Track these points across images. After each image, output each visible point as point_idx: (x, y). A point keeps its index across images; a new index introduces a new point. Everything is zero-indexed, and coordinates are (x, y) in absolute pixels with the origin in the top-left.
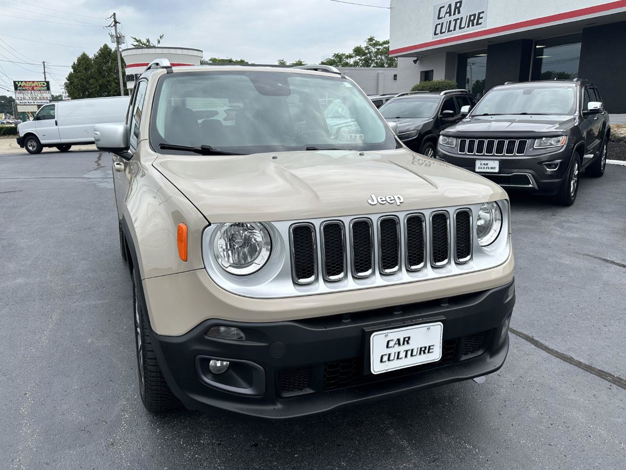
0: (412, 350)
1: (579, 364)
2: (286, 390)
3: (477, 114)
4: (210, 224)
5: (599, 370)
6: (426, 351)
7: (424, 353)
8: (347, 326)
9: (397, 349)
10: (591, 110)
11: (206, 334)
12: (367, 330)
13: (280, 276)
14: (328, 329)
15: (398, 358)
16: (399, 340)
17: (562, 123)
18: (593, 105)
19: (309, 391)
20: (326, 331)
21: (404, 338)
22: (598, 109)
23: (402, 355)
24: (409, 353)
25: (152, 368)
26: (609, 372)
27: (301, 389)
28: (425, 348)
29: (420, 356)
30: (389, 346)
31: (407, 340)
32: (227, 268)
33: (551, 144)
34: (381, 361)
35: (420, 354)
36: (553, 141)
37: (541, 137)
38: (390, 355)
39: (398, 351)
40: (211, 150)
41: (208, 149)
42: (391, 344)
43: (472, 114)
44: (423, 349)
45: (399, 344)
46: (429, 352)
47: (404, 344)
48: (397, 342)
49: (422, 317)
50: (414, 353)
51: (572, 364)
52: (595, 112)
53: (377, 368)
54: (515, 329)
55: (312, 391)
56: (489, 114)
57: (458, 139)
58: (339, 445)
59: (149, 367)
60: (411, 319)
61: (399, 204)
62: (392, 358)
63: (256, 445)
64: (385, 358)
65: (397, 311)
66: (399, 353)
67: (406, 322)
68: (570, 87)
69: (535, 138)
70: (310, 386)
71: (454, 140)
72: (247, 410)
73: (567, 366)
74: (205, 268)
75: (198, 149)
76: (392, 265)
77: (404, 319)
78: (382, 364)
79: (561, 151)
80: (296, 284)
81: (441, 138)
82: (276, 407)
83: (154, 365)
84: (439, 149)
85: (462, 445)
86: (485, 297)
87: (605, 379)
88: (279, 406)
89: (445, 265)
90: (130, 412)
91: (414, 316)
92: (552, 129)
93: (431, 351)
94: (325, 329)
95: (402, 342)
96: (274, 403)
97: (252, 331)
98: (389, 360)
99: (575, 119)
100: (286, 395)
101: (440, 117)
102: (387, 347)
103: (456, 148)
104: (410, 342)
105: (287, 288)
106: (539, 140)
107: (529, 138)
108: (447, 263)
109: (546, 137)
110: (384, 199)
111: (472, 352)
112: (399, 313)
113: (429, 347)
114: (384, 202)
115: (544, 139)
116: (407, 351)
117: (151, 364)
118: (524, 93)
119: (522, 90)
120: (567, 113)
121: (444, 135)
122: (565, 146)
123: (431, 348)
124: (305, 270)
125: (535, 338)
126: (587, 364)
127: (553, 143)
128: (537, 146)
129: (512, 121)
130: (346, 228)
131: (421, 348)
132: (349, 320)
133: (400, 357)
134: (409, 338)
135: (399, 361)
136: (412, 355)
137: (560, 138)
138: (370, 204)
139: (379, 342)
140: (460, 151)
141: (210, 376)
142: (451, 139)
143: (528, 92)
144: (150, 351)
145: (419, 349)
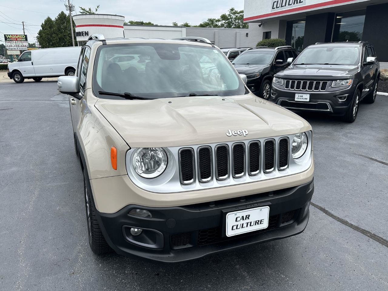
0: (251, 223)
1: (351, 226)
2: (176, 245)
3: (297, 64)
4: (130, 148)
5: (363, 229)
6: (259, 223)
7: (258, 224)
8: (213, 209)
9: (242, 222)
10: (368, 62)
11: (128, 213)
12: (224, 211)
13: (173, 180)
14: (201, 211)
15: (242, 227)
16: (243, 217)
17: (350, 71)
18: (370, 59)
19: (189, 246)
20: (200, 212)
21: (246, 216)
22: (373, 62)
23: (245, 225)
24: (249, 224)
25: (96, 230)
26: (369, 230)
27: (185, 245)
28: (259, 221)
29: (256, 226)
30: (237, 220)
31: (248, 217)
32: (140, 174)
33: (342, 84)
34: (232, 229)
35: (255, 224)
36: (344, 82)
37: (336, 80)
38: (237, 225)
39: (242, 223)
40: (130, 96)
41: (129, 95)
42: (238, 219)
43: (294, 64)
44: (257, 222)
45: (243, 219)
46: (260, 223)
47: (246, 219)
48: (242, 218)
49: (257, 203)
50: (252, 224)
51: (347, 225)
52: (371, 63)
53: (230, 233)
54: (314, 203)
55: (191, 246)
56: (305, 63)
57: (284, 80)
58: (207, 275)
59: (94, 229)
60: (251, 204)
61: (245, 135)
62: (238, 227)
63: (158, 274)
64: (235, 227)
65: (243, 200)
66: (243, 224)
67: (247, 206)
68: (356, 47)
69: (332, 80)
70: (190, 243)
71: (283, 80)
72: (153, 257)
73: (344, 226)
74: (128, 174)
75: (122, 95)
76: (240, 172)
77: (246, 204)
78: (233, 231)
79: (349, 88)
80: (182, 184)
81: (274, 79)
82: (170, 256)
83: (97, 228)
84: (273, 86)
85: (279, 275)
86: (296, 190)
87: (366, 235)
88: (172, 255)
89: (272, 171)
90: (83, 254)
91: (252, 202)
92: (344, 74)
93: (262, 223)
94: (199, 211)
95: (245, 218)
96: (169, 253)
97: (156, 212)
98: (237, 228)
99: (358, 68)
100: (176, 248)
101: (274, 64)
102: (236, 221)
103: (283, 85)
104: (250, 218)
105: (177, 187)
106: (335, 81)
107: (329, 80)
108: (273, 170)
109: (340, 80)
110: (236, 132)
111: (287, 222)
112: (244, 201)
113: (261, 220)
114: (236, 134)
115: (338, 81)
116: (248, 223)
117: (96, 228)
118: (327, 51)
119: (326, 49)
120: (354, 64)
121: (276, 77)
122: (351, 86)
123: (262, 221)
124: (188, 175)
125: (326, 209)
126: (356, 225)
127: (344, 83)
128: (333, 86)
129: (320, 69)
130: (213, 150)
131: (256, 221)
132: (214, 205)
133: (244, 226)
134: (249, 215)
135: (243, 229)
136: (250, 225)
137: (348, 81)
138: (228, 136)
139: (231, 219)
140: (286, 88)
141: (131, 237)
142: (280, 80)
143: (330, 50)
144: (95, 220)
145: (255, 222)
